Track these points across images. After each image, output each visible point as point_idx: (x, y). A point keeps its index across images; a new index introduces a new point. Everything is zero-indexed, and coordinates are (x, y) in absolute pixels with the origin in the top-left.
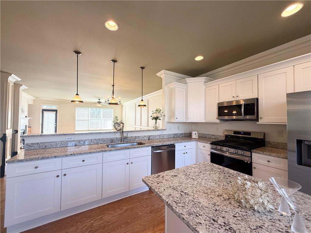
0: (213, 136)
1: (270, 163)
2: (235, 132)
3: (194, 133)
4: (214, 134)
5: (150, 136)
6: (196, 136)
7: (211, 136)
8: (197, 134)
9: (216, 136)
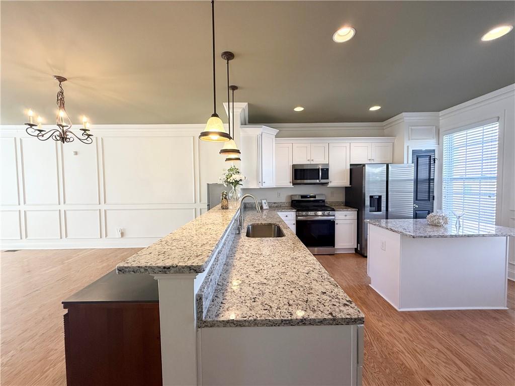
1: (347, 217)
2: (303, 197)
3: (263, 202)
4: (275, 202)
7: (271, 204)
8: (266, 203)
9: (278, 203)
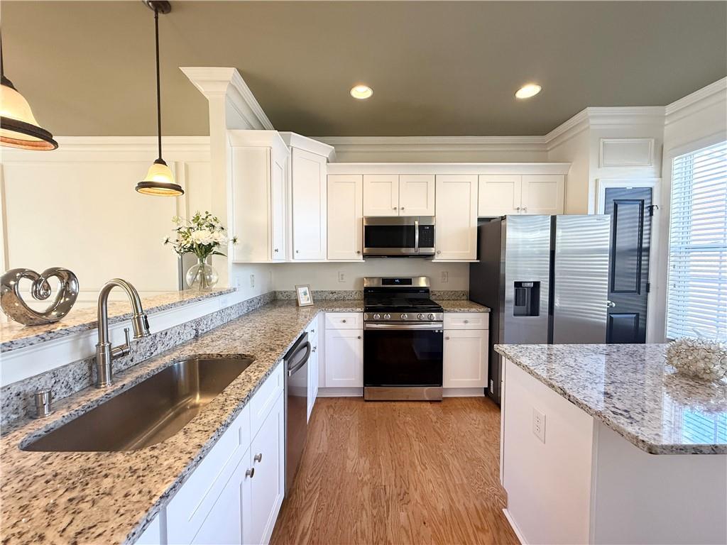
0: (332, 293)
1: (468, 324)
2: (385, 281)
3: (301, 291)
5: (198, 322)
6: (308, 299)
7: (326, 294)
8: (308, 293)
